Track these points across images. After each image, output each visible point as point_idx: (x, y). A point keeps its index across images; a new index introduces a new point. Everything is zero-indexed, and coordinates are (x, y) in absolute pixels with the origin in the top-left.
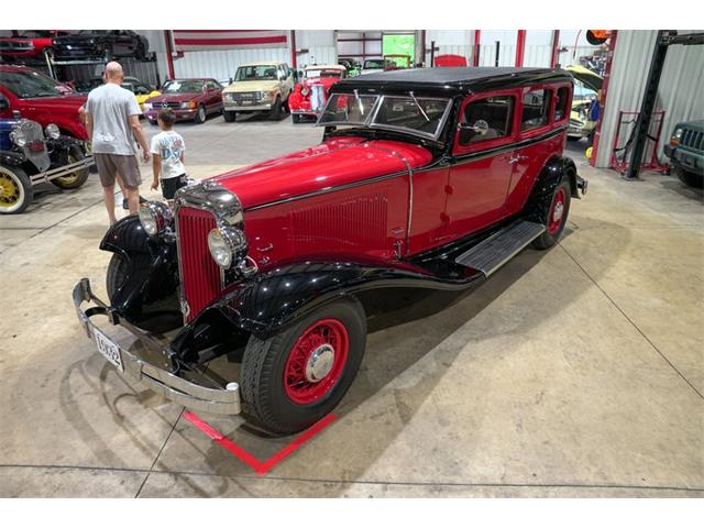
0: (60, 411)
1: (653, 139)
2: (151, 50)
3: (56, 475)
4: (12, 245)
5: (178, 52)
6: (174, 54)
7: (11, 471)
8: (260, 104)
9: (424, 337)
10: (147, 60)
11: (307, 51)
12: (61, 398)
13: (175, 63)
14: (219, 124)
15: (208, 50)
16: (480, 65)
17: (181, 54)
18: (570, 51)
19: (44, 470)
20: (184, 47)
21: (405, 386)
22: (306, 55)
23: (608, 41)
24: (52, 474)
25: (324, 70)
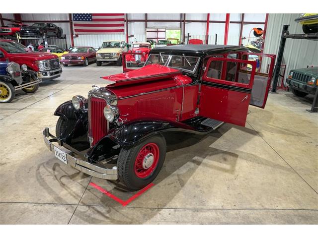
0: (37, 182)
1: (282, 76)
2: (63, 34)
3: (39, 206)
4: (7, 116)
5: (76, 35)
6: (74, 36)
7: (20, 204)
8: (113, 58)
9: (188, 154)
10: (62, 38)
11: (133, 36)
12: (37, 177)
13: (74, 39)
14: (94, 67)
15: (89, 34)
16: (209, 43)
17: (77, 36)
18: (247, 39)
19: (33, 204)
20: (78, 33)
21: (182, 173)
22: (133, 37)
23: (262, 35)
24: (37, 206)
25: (141, 44)
